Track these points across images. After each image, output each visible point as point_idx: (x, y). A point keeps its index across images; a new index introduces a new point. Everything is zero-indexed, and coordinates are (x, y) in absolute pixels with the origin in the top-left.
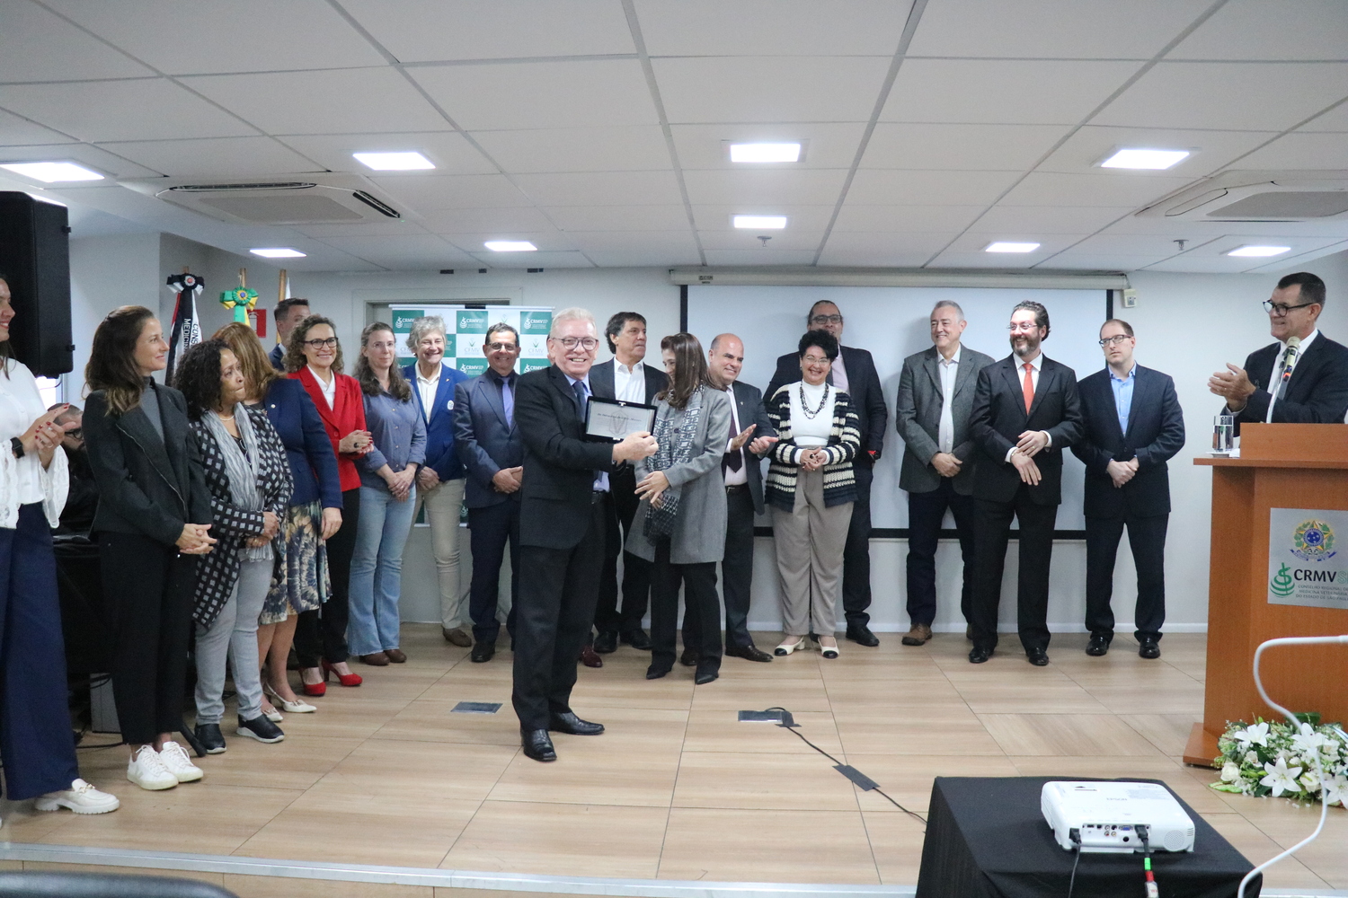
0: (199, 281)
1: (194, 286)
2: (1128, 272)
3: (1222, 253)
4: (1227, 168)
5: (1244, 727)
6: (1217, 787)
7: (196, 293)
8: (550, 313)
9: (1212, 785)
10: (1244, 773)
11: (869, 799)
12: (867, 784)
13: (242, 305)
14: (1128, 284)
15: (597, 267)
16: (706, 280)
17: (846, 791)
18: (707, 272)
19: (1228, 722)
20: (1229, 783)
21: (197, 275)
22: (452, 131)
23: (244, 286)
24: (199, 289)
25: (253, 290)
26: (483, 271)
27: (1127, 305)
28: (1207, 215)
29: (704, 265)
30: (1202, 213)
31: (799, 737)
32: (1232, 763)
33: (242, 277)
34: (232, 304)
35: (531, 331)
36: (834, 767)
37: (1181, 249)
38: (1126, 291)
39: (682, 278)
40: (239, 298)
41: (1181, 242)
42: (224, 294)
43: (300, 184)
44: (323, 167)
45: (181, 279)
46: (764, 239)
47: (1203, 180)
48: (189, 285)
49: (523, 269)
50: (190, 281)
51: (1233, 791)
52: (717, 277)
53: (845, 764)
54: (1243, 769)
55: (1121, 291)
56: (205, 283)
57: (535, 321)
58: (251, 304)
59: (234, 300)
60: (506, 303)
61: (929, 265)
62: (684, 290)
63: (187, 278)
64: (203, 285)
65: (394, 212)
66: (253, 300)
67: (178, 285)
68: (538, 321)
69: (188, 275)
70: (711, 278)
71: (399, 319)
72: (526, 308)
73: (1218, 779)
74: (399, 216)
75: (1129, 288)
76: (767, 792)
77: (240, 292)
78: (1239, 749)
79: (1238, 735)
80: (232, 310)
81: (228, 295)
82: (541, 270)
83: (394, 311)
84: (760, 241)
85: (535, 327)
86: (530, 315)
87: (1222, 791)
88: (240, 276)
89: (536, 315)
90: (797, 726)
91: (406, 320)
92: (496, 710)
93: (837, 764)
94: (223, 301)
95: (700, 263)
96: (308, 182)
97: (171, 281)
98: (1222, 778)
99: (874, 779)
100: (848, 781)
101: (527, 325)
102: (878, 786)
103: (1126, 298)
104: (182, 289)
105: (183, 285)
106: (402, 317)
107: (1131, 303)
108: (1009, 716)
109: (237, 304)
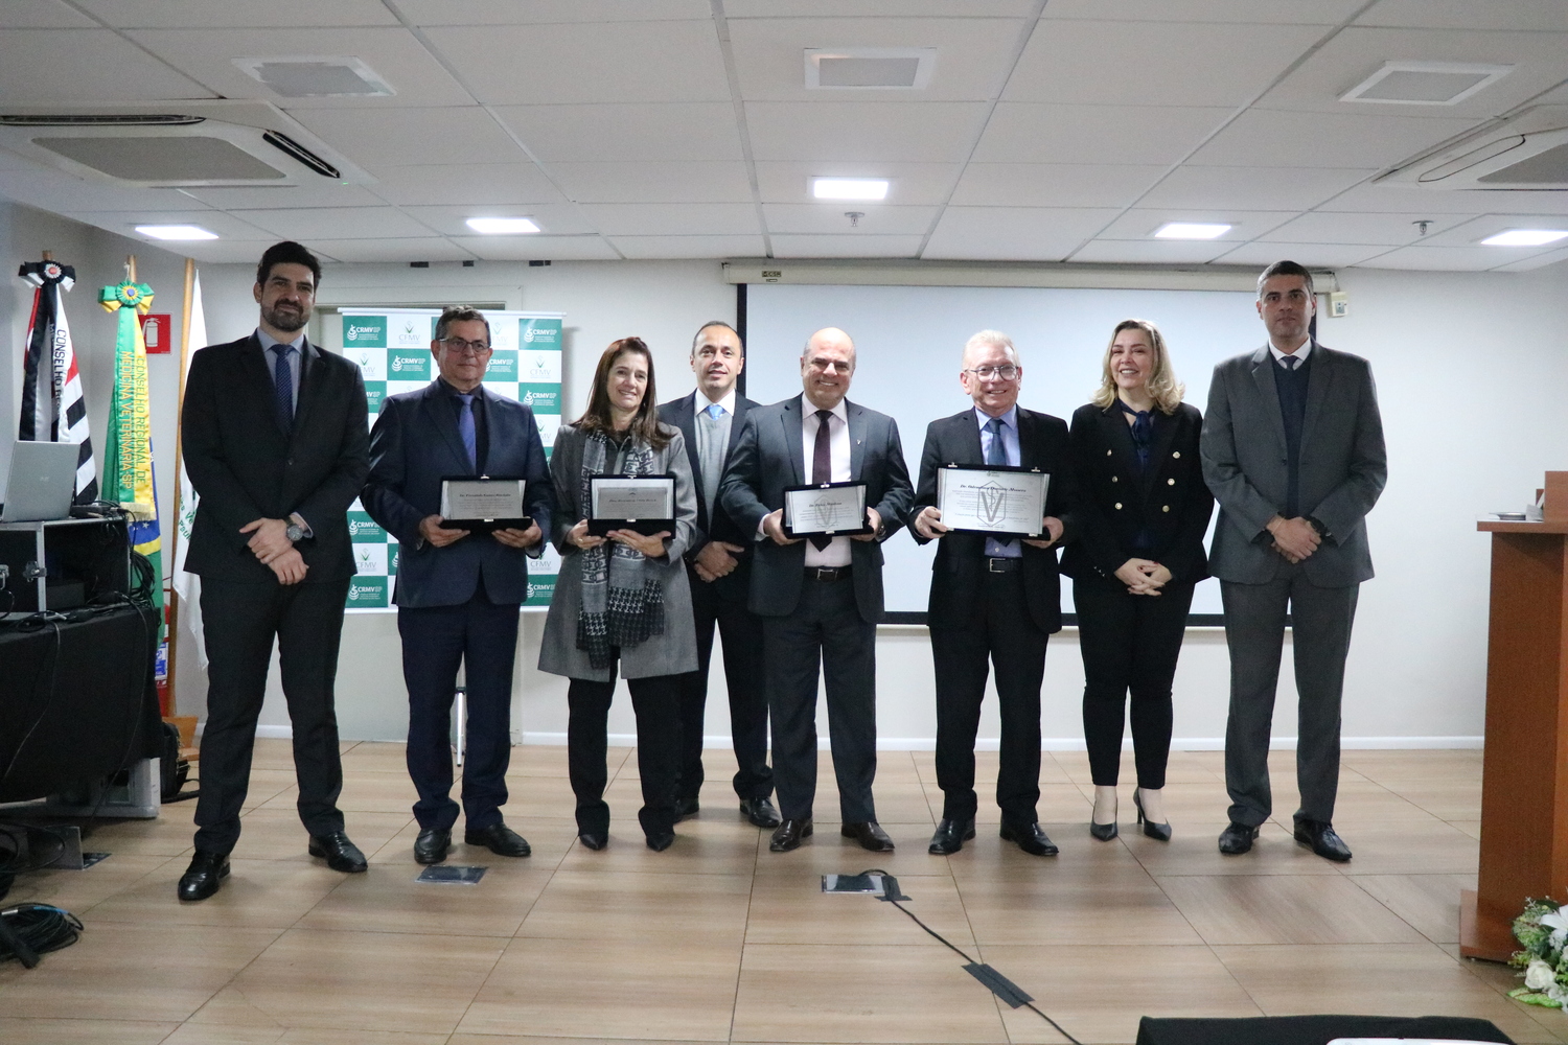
0: (67, 271)
1: (59, 280)
2: (1339, 269)
3: (1472, 241)
4: (1534, 103)
5: (1554, 908)
6: (1521, 998)
7: (62, 288)
8: (560, 321)
9: (1513, 994)
10: (1562, 977)
11: (1020, 1022)
12: (1015, 997)
13: (130, 307)
14: (1336, 285)
15: (624, 259)
16: (771, 276)
17: (986, 1008)
18: (772, 266)
19: (1529, 899)
20: (1539, 991)
21: (65, 264)
22: (396, 26)
23: (133, 279)
24: (67, 282)
25: (146, 286)
26: (468, 264)
27: (1334, 314)
28: (1479, 179)
29: (769, 257)
30: (1470, 178)
31: (910, 918)
32: (1541, 962)
33: (131, 268)
34: (115, 305)
35: (535, 345)
36: (965, 967)
37: (1423, 233)
38: (1334, 295)
39: (739, 275)
40: (125, 297)
41: (1423, 224)
42: (103, 291)
43: (181, 117)
44: (213, 92)
45: (39, 268)
46: (854, 216)
47: (1494, 122)
48: (52, 276)
49: (523, 261)
50: (52, 271)
51: (1546, 1003)
52: (786, 273)
53: (979, 962)
54: (1560, 973)
55: (1328, 295)
56: (77, 274)
57: (538, 332)
58: (145, 306)
59: (118, 299)
60: (502, 307)
61: (1072, 259)
62: (742, 290)
63: (48, 266)
64: (72, 276)
65: (331, 169)
66: (147, 301)
67: (34, 276)
68: (543, 332)
69: (50, 262)
70: (779, 274)
71: (352, 328)
72: (525, 314)
73: (1521, 983)
74: (338, 175)
75: (1338, 290)
76: (871, 1012)
77: (127, 288)
78: (1552, 942)
79: (1548, 920)
80: (116, 314)
81: (110, 292)
82: (548, 263)
83: (345, 318)
84: (849, 220)
85: (538, 340)
86: (532, 323)
87: (1530, 1004)
88: (127, 267)
89: (541, 324)
90: (906, 898)
91: (362, 329)
92: (479, 878)
93: (967, 963)
94: (102, 301)
95: (763, 253)
96: (194, 115)
97: (24, 271)
98: (1527, 983)
99: (1025, 987)
100: (985, 991)
101: (529, 337)
102: (1032, 1000)
103: (1333, 304)
104: (41, 282)
105: (43, 276)
106: (356, 325)
107: (1340, 310)
108: (1197, 879)
109: (123, 305)
